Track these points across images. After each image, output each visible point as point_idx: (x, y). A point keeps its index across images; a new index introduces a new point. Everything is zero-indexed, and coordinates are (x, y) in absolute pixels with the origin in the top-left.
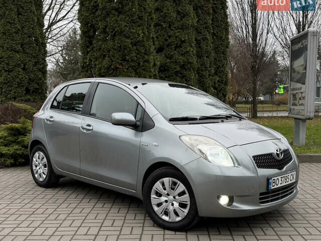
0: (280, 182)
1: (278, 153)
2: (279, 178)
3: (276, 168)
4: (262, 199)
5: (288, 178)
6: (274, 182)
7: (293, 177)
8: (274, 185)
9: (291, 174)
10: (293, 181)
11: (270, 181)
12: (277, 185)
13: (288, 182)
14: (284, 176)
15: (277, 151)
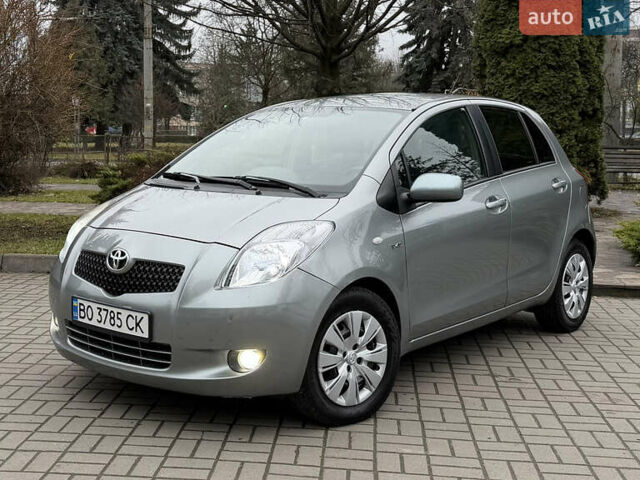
0: (96, 317)
1: (114, 258)
2: (95, 306)
3: (101, 287)
4: (73, 334)
5: (118, 318)
6: (83, 310)
7: (137, 325)
8: (83, 315)
9: (129, 315)
10: (138, 334)
11: (75, 304)
12: (90, 320)
13: (120, 327)
14: (106, 308)
15: (114, 253)
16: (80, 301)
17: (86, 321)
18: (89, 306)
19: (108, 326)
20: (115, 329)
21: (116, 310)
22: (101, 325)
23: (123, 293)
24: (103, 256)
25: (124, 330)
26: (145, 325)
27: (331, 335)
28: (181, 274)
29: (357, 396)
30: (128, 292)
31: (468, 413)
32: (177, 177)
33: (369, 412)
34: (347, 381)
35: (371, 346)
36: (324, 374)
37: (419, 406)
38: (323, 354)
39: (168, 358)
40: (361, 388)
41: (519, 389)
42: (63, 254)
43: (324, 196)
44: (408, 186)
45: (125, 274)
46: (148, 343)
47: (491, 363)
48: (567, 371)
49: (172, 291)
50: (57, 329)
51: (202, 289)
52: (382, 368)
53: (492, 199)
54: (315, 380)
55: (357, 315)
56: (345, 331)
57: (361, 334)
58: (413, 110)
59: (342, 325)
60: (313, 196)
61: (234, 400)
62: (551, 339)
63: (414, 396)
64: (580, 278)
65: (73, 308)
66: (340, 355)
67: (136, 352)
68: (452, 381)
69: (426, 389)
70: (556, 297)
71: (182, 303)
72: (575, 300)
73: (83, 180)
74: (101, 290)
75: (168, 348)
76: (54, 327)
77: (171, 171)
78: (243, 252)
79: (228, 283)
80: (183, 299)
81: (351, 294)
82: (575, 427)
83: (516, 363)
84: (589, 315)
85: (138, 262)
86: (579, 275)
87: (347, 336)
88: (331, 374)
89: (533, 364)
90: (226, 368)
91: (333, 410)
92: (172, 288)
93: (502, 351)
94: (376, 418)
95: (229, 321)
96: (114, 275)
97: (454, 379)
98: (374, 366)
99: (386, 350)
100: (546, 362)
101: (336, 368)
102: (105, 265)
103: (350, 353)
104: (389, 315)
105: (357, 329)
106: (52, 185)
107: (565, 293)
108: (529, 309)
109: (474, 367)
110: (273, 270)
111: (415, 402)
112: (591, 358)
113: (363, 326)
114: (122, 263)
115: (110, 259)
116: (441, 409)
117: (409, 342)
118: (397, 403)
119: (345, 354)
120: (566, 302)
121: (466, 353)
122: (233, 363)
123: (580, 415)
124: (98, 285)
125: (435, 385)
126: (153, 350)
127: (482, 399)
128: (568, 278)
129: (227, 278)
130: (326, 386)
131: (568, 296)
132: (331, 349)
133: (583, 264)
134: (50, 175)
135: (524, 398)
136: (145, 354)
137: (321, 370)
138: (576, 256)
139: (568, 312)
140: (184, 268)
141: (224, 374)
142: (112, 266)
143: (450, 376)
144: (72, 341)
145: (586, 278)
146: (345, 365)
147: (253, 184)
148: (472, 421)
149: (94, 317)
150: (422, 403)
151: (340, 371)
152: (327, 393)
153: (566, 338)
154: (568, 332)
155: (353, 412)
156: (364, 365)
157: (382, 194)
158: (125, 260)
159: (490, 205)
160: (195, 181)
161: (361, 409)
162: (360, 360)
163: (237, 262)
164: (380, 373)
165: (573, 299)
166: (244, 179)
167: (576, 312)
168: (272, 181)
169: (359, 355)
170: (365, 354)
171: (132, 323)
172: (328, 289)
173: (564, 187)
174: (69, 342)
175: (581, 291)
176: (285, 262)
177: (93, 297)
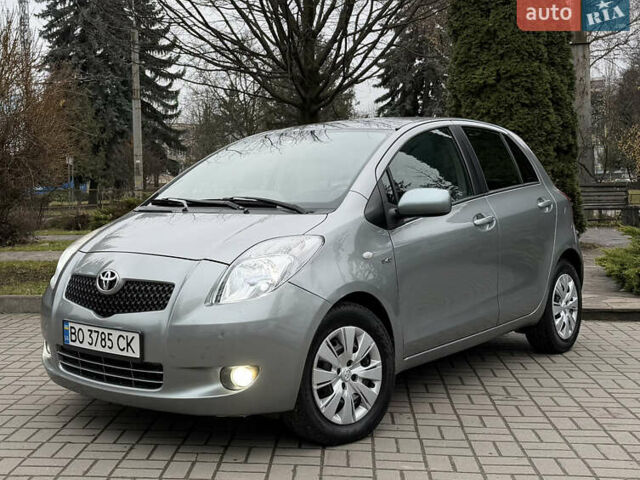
0: (87, 339)
1: (104, 279)
2: (85, 329)
3: (92, 309)
4: (65, 359)
5: (109, 339)
6: (74, 334)
7: (128, 345)
8: (74, 338)
9: (120, 335)
10: (130, 354)
11: (66, 327)
12: (81, 343)
13: (110, 348)
14: (97, 329)
15: (103, 274)
16: (70, 325)
17: (77, 344)
18: (80, 329)
19: (99, 348)
20: (107, 350)
21: (106, 331)
22: (93, 348)
23: (113, 314)
24: (93, 279)
25: (115, 351)
26: (136, 345)
27: (324, 351)
28: (171, 292)
29: (353, 414)
30: (118, 312)
31: (467, 430)
32: (166, 203)
33: (366, 431)
34: (342, 399)
35: (365, 362)
36: (319, 391)
37: (416, 425)
38: (316, 370)
39: (160, 377)
40: (357, 406)
41: (517, 407)
42: (53, 281)
43: (312, 212)
44: (396, 202)
45: (115, 295)
46: (140, 363)
47: (485, 383)
48: (564, 388)
49: (162, 309)
50: (49, 356)
51: (192, 306)
52: (378, 385)
53: (479, 216)
54: (309, 397)
55: (350, 331)
56: (338, 347)
57: (355, 350)
58: (397, 130)
59: (335, 341)
60: (300, 213)
61: (229, 419)
62: (545, 360)
63: (410, 415)
64: (569, 297)
65: (65, 333)
66: (334, 371)
67: (128, 374)
68: (448, 401)
69: (422, 408)
70: (547, 316)
71: (172, 321)
72: (565, 320)
73: (77, 232)
74: (92, 312)
75: (159, 367)
76: (46, 353)
77: (159, 198)
78: (232, 269)
79: (218, 301)
80: (174, 316)
81: (343, 309)
82: (578, 440)
83: (511, 383)
84: (579, 336)
85: (128, 282)
86: (568, 295)
87: (341, 352)
88: (326, 391)
89: (529, 383)
90: (219, 386)
91: (329, 428)
92: (163, 306)
93: (495, 371)
94: (372, 437)
95: (220, 337)
96: (106, 297)
97: (450, 398)
98: (369, 383)
99: (380, 367)
100: (541, 381)
101: (331, 386)
102: (96, 287)
103: (344, 370)
104: (382, 331)
105: (350, 345)
106: (47, 236)
107: (555, 314)
108: (520, 330)
109: (469, 387)
110: (264, 286)
111: (412, 422)
112: (585, 376)
113: (356, 342)
114: (112, 283)
115: (100, 281)
116: (439, 427)
117: (403, 361)
118: (393, 423)
119: (339, 371)
120: (557, 322)
121: (460, 374)
122: (226, 380)
123: (580, 429)
124: (88, 308)
125: (431, 404)
126: (145, 371)
127: (480, 417)
128: (558, 298)
129: (217, 294)
130: (321, 404)
131: (558, 316)
132: (324, 365)
133: (571, 284)
134: (46, 228)
135: (523, 415)
136: (137, 375)
137: (315, 387)
138: (565, 277)
139: (559, 332)
140: (174, 286)
141: (217, 392)
142: (102, 287)
143: (446, 396)
144: (64, 366)
145: (575, 299)
146: (340, 382)
147: (240, 205)
148: (471, 437)
149: (86, 340)
150: (419, 422)
151: (335, 388)
152: (323, 411)
153: (558, 359)
154: (561, 353)
155: (351, 430)
156: (359, 382)
157: (371, 209)
158: (115, 280)
159: (477, 222)
160: (183, 206)
161: (358, 427)
162: (354, 377)
163: (227, 278)
164: (375, 390)
165: (563, 319)
166: (232, 200)
167: (567, 332)
168: (260, 200)
169: (354, 372)
170: (359, 370)
171: (123, 344)
172: (320, 302)
173: (549, 206)
174: (61, 367)
175: (571, 311)
176: (276, 277)
177: (83, 320)
